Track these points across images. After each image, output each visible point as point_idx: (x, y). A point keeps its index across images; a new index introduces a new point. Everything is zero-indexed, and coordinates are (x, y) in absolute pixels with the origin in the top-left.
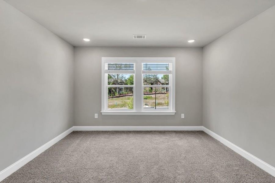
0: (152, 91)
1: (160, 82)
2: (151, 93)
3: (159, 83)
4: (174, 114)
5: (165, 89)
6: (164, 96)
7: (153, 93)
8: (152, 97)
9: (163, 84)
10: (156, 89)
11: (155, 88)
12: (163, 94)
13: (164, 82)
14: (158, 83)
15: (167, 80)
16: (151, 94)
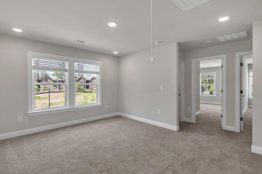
0: (40, 90)
1: (51, 79)
2: (38, 92)
3: (49, 80)
4: (101, 106)
5: (57, 88)
6: (56, 95)
7: (41, 92)
8: (40, 97)
9: (54, 81)
10: (46, 87)
11: (44, 86)
12: (56, 92)
13: (56, 79)
14: (47, 80)
15: (60, 77)
16: (38, 94)
